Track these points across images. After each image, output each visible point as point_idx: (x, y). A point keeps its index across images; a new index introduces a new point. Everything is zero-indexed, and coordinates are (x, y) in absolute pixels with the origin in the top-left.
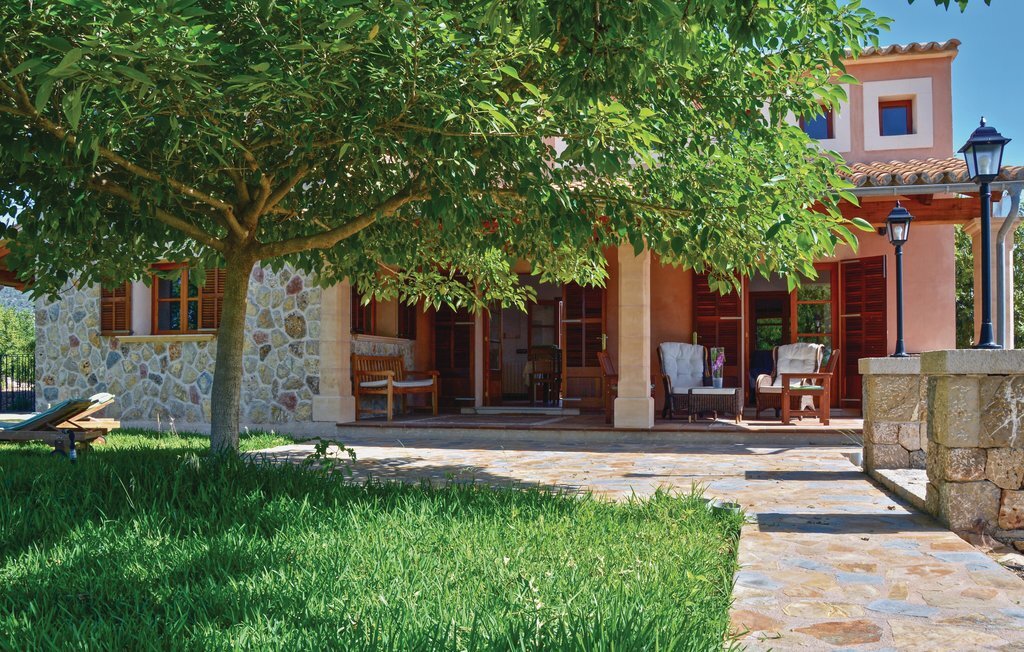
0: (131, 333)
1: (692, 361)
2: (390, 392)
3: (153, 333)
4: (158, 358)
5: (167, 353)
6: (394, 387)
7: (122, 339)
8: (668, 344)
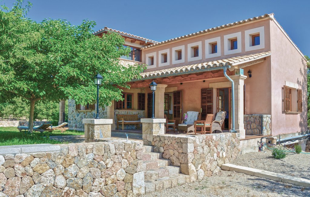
0: (80, 110)
1: (195, 116)
2: (123, 123)
3: (86, 110)
4: (84, 115)
5: (85, 114)
6: (124, 122)
7: (79, 111)
8: (189, 112)
